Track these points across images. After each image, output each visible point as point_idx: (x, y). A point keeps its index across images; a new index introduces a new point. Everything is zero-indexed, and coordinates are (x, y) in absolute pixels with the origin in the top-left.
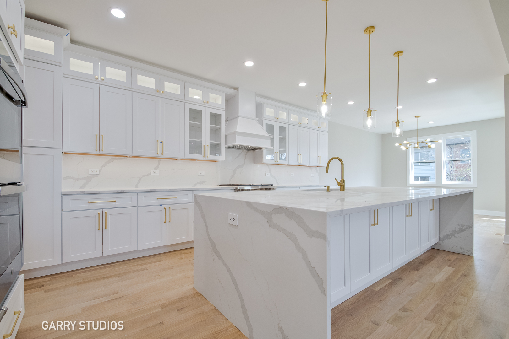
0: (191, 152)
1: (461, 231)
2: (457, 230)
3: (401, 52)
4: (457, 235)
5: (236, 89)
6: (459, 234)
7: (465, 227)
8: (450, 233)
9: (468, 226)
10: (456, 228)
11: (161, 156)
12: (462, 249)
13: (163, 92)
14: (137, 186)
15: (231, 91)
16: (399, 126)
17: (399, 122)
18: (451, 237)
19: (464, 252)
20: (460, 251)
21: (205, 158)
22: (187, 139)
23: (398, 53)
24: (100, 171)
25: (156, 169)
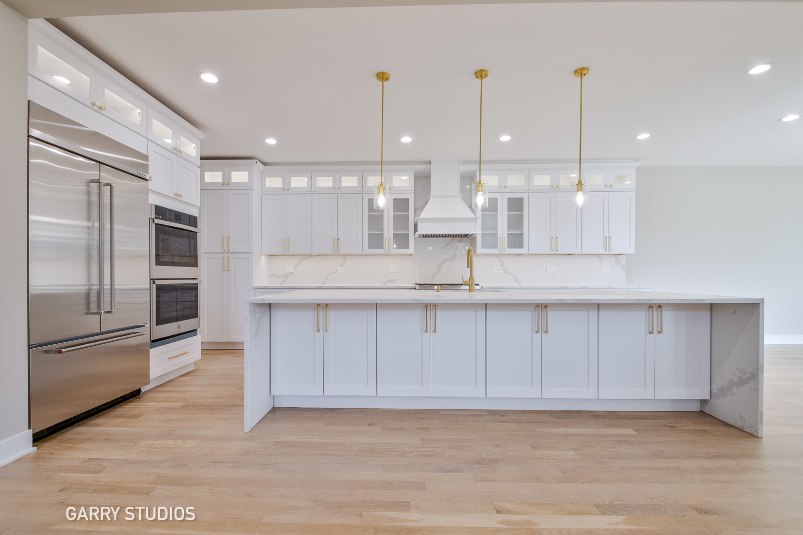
0: (370, 247)
1: (742, 382)
2: (736, 379)
3: (582, 69)
4: (735, 390)
5: (429, 163)
6: (738, 388)
7: (747, 376)
8: (726, 385)
9: (751, 374)
10: (734, 375)
11: (339, 253)
12: (742, 419)
13: (339, 188)
14: (324, 283)
15: (422, 168)
16: (581, 190)
17: (582, 184)
18: (727, 393)
19: (745, 427)
20: (739, 424)
21: (387, 253)
22: (366, 232)
23: (581, 72)
24: (294, 270)
25: (342, 266)
